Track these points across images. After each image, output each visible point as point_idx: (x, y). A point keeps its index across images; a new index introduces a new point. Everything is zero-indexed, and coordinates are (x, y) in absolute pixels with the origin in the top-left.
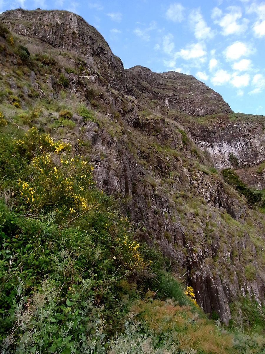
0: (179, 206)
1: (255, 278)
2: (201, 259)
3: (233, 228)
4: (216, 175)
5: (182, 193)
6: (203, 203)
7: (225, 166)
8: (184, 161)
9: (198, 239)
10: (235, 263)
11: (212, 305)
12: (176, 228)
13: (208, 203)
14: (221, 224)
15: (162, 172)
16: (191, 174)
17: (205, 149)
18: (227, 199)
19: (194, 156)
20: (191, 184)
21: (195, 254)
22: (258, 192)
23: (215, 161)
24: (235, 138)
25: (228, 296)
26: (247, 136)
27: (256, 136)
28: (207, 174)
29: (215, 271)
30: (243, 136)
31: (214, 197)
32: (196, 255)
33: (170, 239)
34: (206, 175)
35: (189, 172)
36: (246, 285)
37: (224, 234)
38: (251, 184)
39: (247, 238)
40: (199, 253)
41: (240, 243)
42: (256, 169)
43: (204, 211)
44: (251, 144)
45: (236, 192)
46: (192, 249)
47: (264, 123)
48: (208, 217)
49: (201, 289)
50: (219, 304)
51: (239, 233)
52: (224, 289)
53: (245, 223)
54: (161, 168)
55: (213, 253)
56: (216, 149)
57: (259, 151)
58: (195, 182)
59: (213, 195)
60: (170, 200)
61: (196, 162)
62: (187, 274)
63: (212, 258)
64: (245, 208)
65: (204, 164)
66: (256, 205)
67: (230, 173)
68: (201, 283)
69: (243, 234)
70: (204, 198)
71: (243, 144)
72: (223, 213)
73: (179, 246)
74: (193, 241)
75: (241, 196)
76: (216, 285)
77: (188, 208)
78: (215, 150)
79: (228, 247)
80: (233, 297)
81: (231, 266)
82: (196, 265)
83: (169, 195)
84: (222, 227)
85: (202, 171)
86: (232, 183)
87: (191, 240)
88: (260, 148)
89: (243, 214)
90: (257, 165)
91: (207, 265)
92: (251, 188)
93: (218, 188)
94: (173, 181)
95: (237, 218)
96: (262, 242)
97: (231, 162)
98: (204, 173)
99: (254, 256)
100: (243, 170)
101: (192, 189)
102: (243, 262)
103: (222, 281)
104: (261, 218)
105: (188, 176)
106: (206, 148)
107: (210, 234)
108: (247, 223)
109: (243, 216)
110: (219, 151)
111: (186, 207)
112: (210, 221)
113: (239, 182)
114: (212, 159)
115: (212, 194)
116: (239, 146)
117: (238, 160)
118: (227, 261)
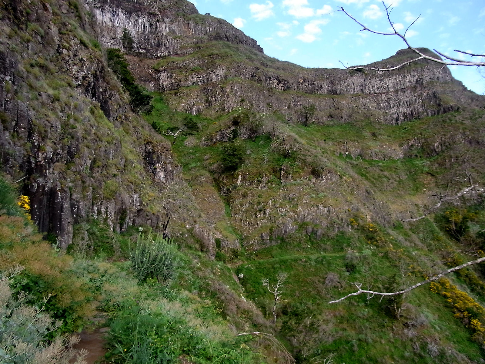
0: (32, 80)
1: (114, 197)
2: (48, 163)
3: (104, 130)
4: (98, 53)
5: (42, 61)
6: (70, 85)
7: (114, 45)
8: (54, 14)
9: (51, 134)
10: (94, 175)
11: (51, 224)
12: (21, 111)
13: (77, 87)
14: (89, 121)
15: (16, 17)
16: (61, 38)
17: (91, 9)
18: (105, 91)
19: (73, 13)
20: (58, 52)
21: (43, 154)
22: (148, 94)
23: (101, 33)
24: (138, 11)
25: (75, 216)
26: (155, 15)
27: (166, 20)
28: (86, 46)
29: (65, 181)
30: (150, 14)
31: (87, 82)
32: (43, 156)
33: (8, 125)
34: (83, 48)
35: (60, 33)
36: (101, 204)
37: (89, 135)
38: (142, 80)
39: (117, 147)
40: (48, 153)
41: (108, 151)
42: (154, 63)
43: (68, 97)
44: (156, 28)
45: (120, 85)
46: (39, 146)
47: (181, 8)
48: (72, 106)
49: (40, 202)
50: (60, 224)
51: (109, 139)
52: (72, 206)
53: (121, 127)
54: (15, 9)
55: (68, 157)
56: (107, 16)
57: (164, 41)
58: (65, 51)
59: (87, 79)
60: (19, 65)
61: (74, 23)
62: (24, 180)
63: (66, 164)
64: (126, 108)
65: (84, 30)
66: (140, 109)
67: (118, 57)
68: (43, 194)
69: (114, 142)
70: (74, 80)
71: (147, 24)
72: (95, 107)
73: (20, 138)
74: (43, 135)
75: (125, 91)
76: (62, 199)
77: (45, 85)
78: (105, 17)
79: (90, 153)
80: (81, 218)
81: (88, 179)
82: (40, 169)
83: (19, 57)
84: (89, 125)
85: (79, 38)
86: (117, 71)
87: (40, 133)
88: (166, 38)
89: (121, 115)
90: (156, 58)
91: (56, 173)
92: (140, 85)
93: (96, 71)
94: (31, 38)
95: (112, 118)
96: (135, 156)
97: (124, 43)
98: (82, 43)
99: (121, 170)
100: (136, 59)
101: (58, 60)
102: (105, 176)
103: (71, 195)
104: (142, 127)
105: (56, 39)
106: (93, 8)
107: (71, 130)
108: (122, 129)
109: (121, 118)
110: (111, 21)
111: (43, 83)
112: (74, 113)
113: (126, 72)
114: (98, 28)
115: (86, 77)
116: (140, 24)
117: (134, 42)
118: (84, 171)
